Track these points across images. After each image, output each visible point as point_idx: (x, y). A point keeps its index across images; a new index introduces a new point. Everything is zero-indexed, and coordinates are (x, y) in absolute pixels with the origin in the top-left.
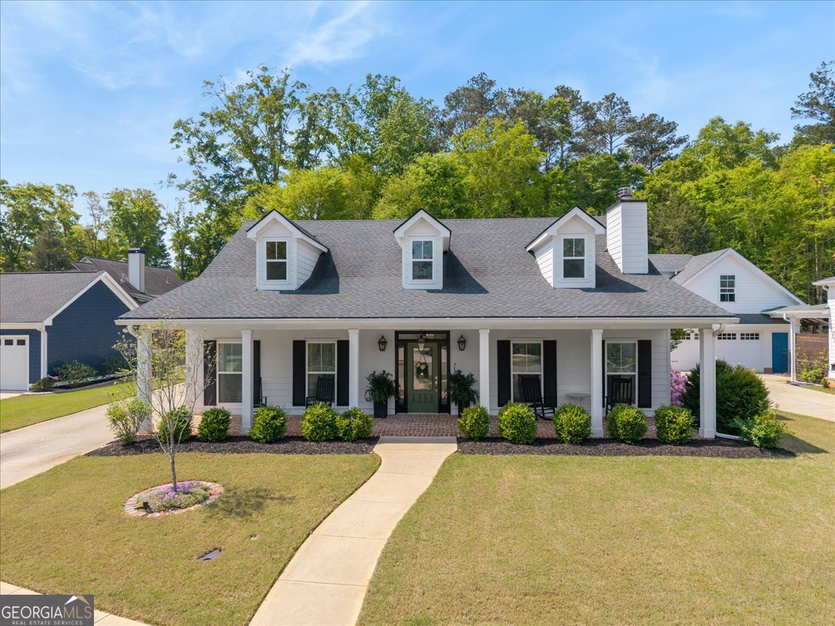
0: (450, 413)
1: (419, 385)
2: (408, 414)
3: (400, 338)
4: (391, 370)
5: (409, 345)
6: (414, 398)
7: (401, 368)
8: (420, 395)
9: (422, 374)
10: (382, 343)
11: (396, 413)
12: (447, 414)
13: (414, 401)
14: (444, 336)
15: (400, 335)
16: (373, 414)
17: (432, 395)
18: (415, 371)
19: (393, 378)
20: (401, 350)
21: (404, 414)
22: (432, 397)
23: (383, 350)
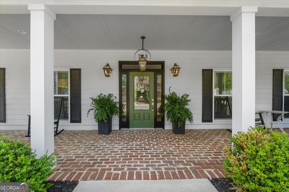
0: (164, 128)
1: (139, 106)
2: (130, 129)
3: (123, 68)
4: (116, 93)
5: (131, 73)
6: (134, 116)
7: (124, 93)
8: (140, 114)
9: (141, 97)
10: (108, 69)
11: (120, 129)
12: (162, 129)
13: (135, 119)
14: (159, 67)
15: (123, 65)
16: (97, 129)
17: (149, 114)
18: (136, 95)
19: (117, 100)
20: (124, 77)
21: (127, 129)
22: (149, 116)
23: (108, 76)
